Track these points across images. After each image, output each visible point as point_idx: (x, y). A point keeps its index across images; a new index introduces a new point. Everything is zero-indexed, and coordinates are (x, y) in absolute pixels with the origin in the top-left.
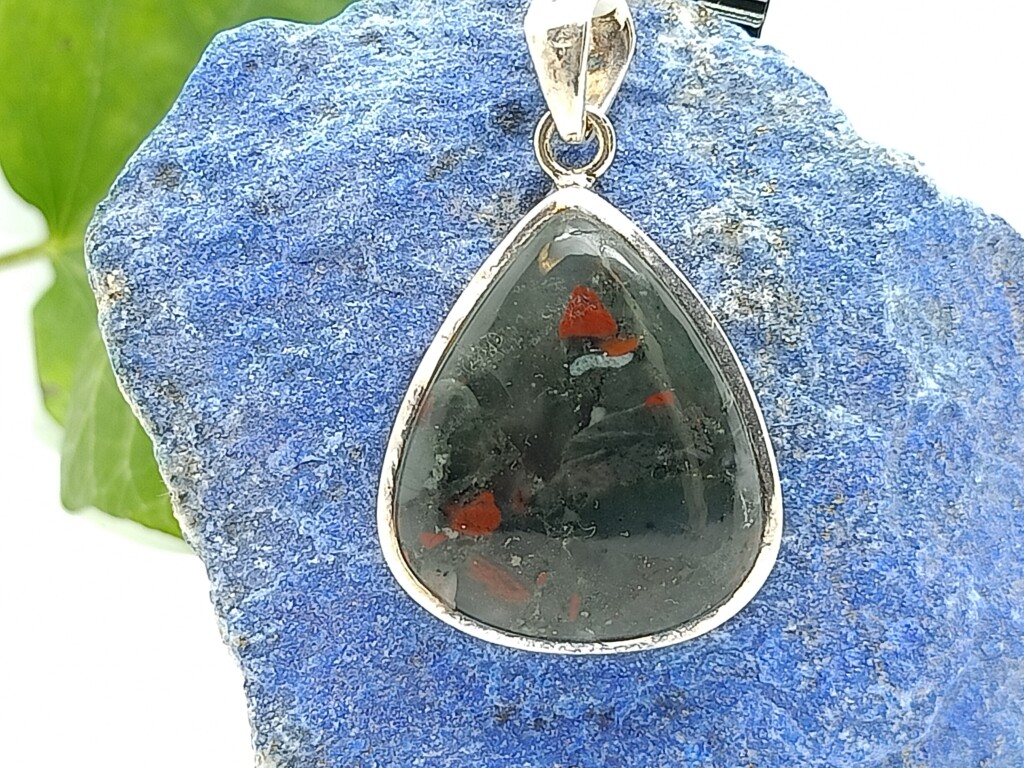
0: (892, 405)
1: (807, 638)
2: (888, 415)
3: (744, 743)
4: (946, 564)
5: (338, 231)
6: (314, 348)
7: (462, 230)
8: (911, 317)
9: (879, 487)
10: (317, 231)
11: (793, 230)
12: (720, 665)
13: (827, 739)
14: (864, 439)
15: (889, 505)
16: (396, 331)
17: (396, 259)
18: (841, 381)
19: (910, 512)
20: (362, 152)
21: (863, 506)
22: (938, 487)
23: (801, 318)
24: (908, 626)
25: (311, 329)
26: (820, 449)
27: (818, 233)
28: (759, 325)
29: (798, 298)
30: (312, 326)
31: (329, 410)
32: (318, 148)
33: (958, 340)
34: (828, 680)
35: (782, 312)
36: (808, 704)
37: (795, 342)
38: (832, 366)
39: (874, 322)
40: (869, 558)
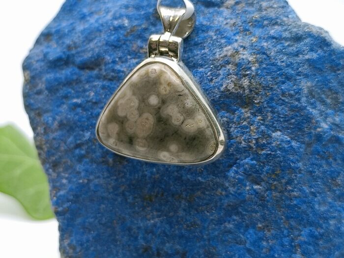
0: (304, 133)
2: (302, 137)
4: (331, 205)
5: (93, 56)
6: (83, 100)
8: (316, 96)
9: (298, 168)
11: (261, 56)
15: (303, 176)
18: (280, 121)
19: (313, 181)
20: (105, 27)
21: (289, 176)
22: (327, 171)
23: (261, 93)
24: (311, 230)
26: (269, 149)
27: (273, 58)
28: (243, 94)
29: (260, 84)
32: (92, 26)
34: (274, 249)
35: (253, 90)
37: (259, 103)
38: (276, 114)
39: (296, 96)
40: (293, 199)
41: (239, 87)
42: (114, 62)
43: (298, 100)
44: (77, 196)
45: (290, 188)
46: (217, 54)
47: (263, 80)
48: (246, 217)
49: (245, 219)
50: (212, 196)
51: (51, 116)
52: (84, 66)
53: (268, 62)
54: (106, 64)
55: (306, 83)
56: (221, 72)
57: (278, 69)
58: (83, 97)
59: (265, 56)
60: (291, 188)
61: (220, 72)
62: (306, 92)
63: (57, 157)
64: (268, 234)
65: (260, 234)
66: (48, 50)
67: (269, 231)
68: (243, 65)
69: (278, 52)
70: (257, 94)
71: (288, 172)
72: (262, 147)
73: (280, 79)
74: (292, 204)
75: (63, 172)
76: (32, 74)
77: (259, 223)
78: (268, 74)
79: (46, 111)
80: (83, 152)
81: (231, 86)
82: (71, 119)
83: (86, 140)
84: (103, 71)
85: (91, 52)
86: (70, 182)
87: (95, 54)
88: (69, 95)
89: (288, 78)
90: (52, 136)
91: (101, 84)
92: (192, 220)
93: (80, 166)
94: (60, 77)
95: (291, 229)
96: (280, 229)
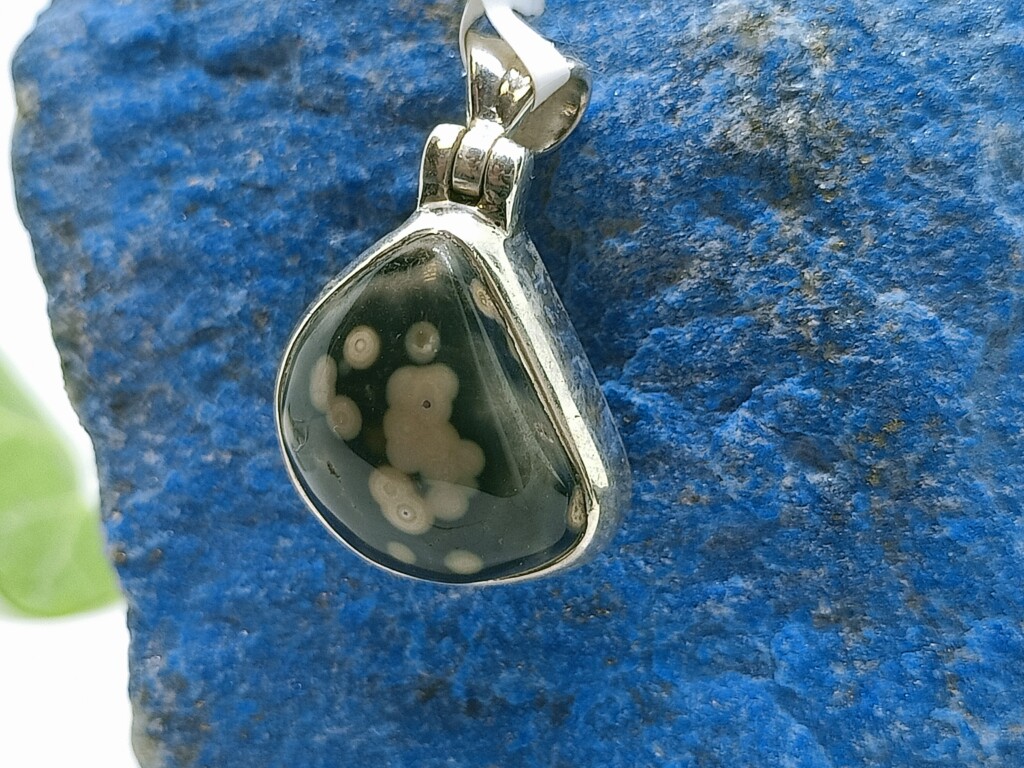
41: (769, 134)
42: (334, 50)
43: (967, 183)
44: (193, 509)
45: (930, 482)
46: (693, 23)
47: (847, 111)
48: (777, 581)
49: (774, 587)
50: (665, 507)
51: (111, 236)
52: (229, 65)
53: (866, 52)
54: (305, 58)
55: (994, 128)
56: (705, 84)
57: (902, 77)
58: (222, 170)
59: (855, 34)
60: (934, 484)
61: (703, 83)
62: (992, 158)
63: (126, 374)
64: (852, 641)
65: (826, 639)
66: (105, 12)
67: (856, 629)
68: (783, 60)
69: (900, 21)
70: (827, 158)
71: (928, 426)
72: (843, 340)
73: (906, 110)
74: (936, 536)
75: (148, 426)
76: (46, 95)
77: (822, 602)
78: (867, 92)
79: (94, 219)
80: (219, 358)
81: (741, 133)
82: (181, 247)
83: (230, 318)
84: (296, 79)
85: (254, 19)
86: (170, 460)
87: (268, 23)
88: (174, 163)
89: (935, 108)
90: (111, 302)
91: (286, 124)
92: (594, 592)
93: (206, 407)
94: (143, 102)
95: (932, 621)
96: (892, 621)
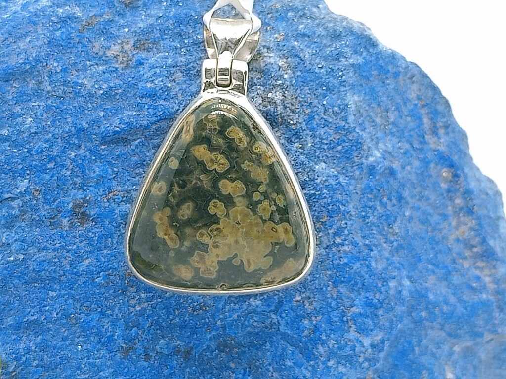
0: (354, 165)
1: (308, 305)
2: (352, 170)
3: (271, 369)
4: (389, 261)
5: (26, 61)
6: (12, 130)
7: (100, 60)
8: (364, 114)
9: (348, 213)
10: (14, 61)
11: (293, 60)
12: (256, 321)
13: (321, 366)
14: (338, 183)
15: (354, 224)
16: (60, 119)
17: (61, 76)
18: (324, 149)
19: (367, 229)
20: (42, 17)
21: (338, 224)
22: (383, 216)
23: (299, 110)
24: (368, 297)
25: (11, 119)
26: (312, 188)
27: (308, 62)
28: (274, 112)
29: (297, 98)
30: (11, 118)
31: (20, 167)
32: (16, 15)
33: (392, 131)
34: (321, 329)
35: (288, 106)
36: (309, 344)
37: (296, 124)
38: (318, 139)
39: (342, 114)
40: (343, 255)
